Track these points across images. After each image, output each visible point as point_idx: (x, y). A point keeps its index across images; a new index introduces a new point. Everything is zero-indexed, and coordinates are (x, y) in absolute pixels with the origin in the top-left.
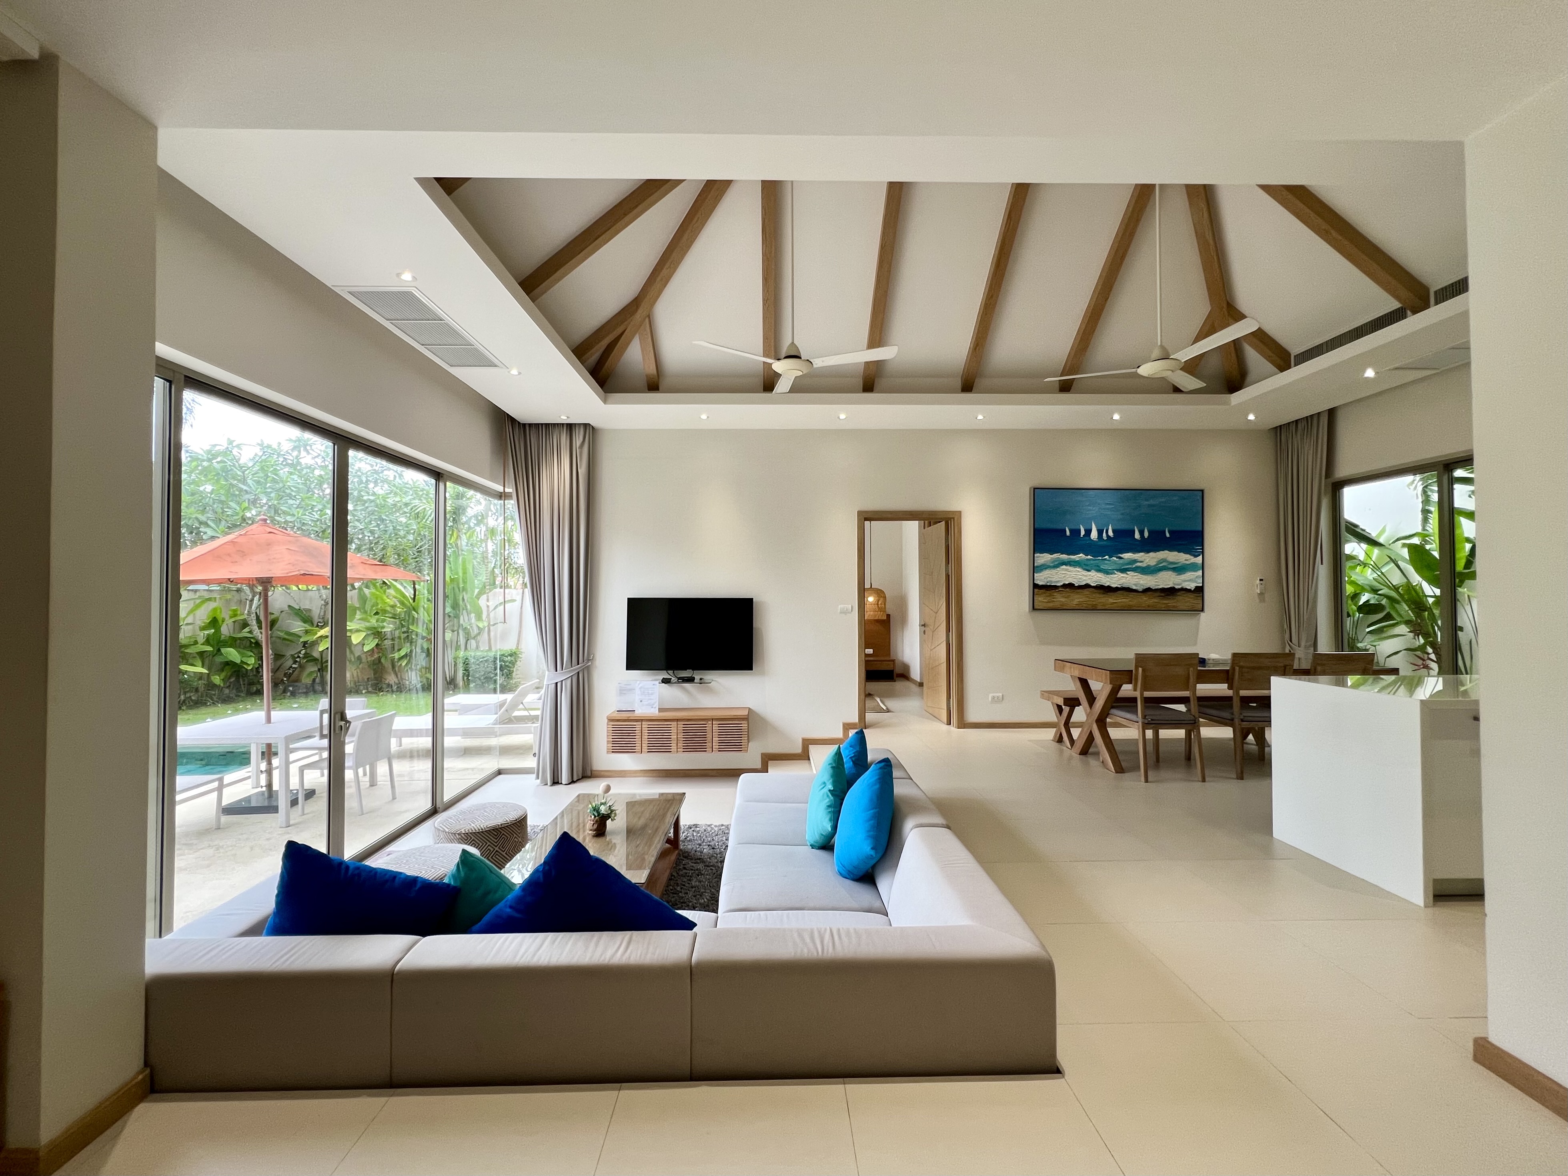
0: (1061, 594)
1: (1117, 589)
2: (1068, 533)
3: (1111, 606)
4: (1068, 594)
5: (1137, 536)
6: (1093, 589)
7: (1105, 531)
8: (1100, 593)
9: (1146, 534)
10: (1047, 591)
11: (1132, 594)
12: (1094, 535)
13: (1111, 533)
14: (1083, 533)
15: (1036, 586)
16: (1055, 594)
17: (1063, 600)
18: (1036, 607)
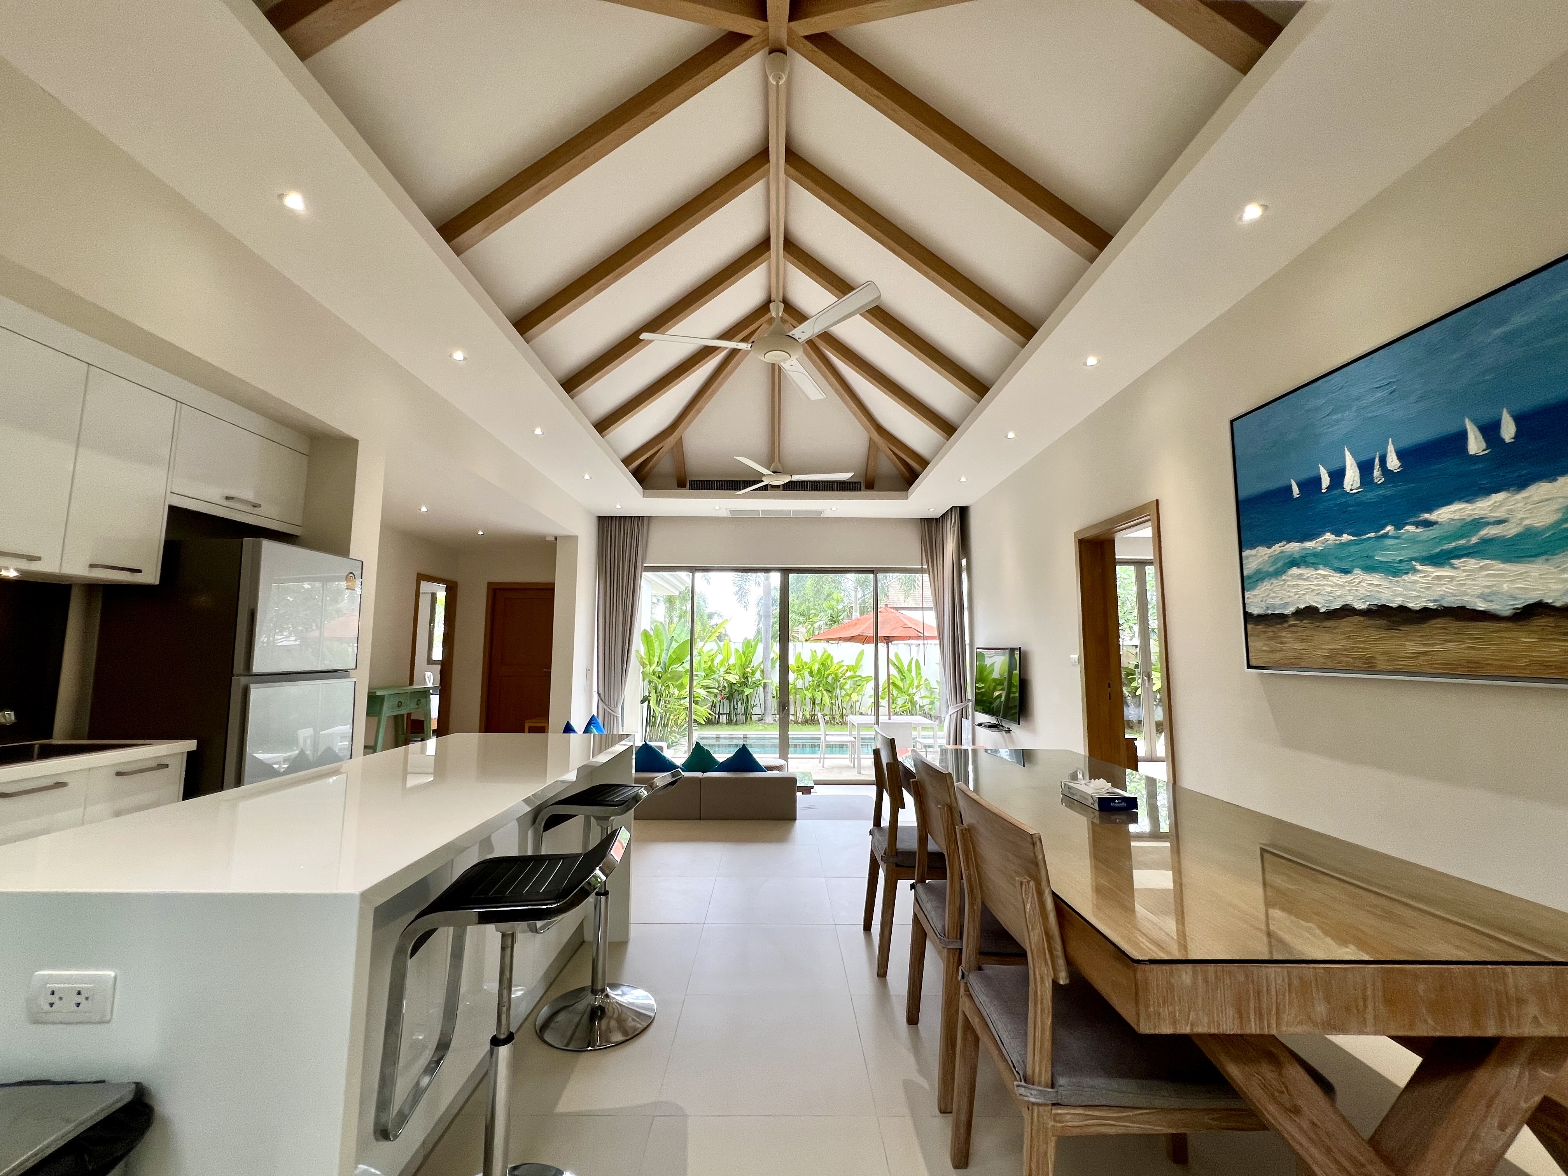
0: (1294, 632)
1: (1425, 615)
2: (1296, 491)
3: (1411, 662)
4: (1309, 633)
5: (1475, 445)
6: (1361, 619)
7: (1377, 461)
8: (1379, 628)
9: (1508, 431)
10: (1269, 626)
11: (1477, 628)
12: (1352, 479)
13: (1393, 463)
14: (1326, 481)
15: (1247, 616)
16: (1284, 634)
17: (1297, 646)
18: (1253, 663)
